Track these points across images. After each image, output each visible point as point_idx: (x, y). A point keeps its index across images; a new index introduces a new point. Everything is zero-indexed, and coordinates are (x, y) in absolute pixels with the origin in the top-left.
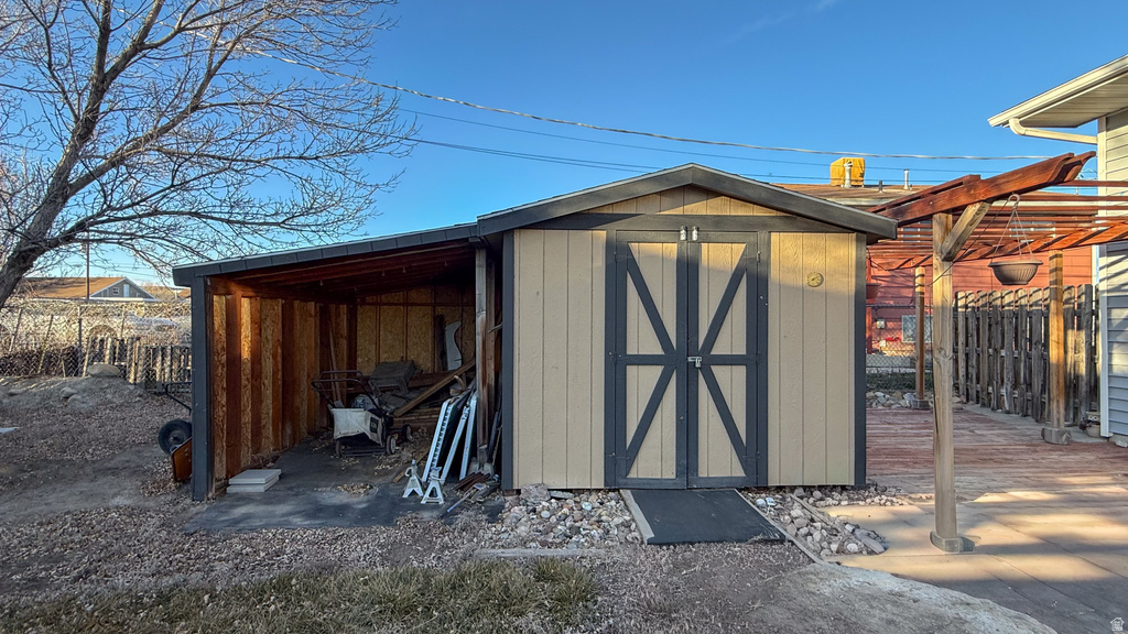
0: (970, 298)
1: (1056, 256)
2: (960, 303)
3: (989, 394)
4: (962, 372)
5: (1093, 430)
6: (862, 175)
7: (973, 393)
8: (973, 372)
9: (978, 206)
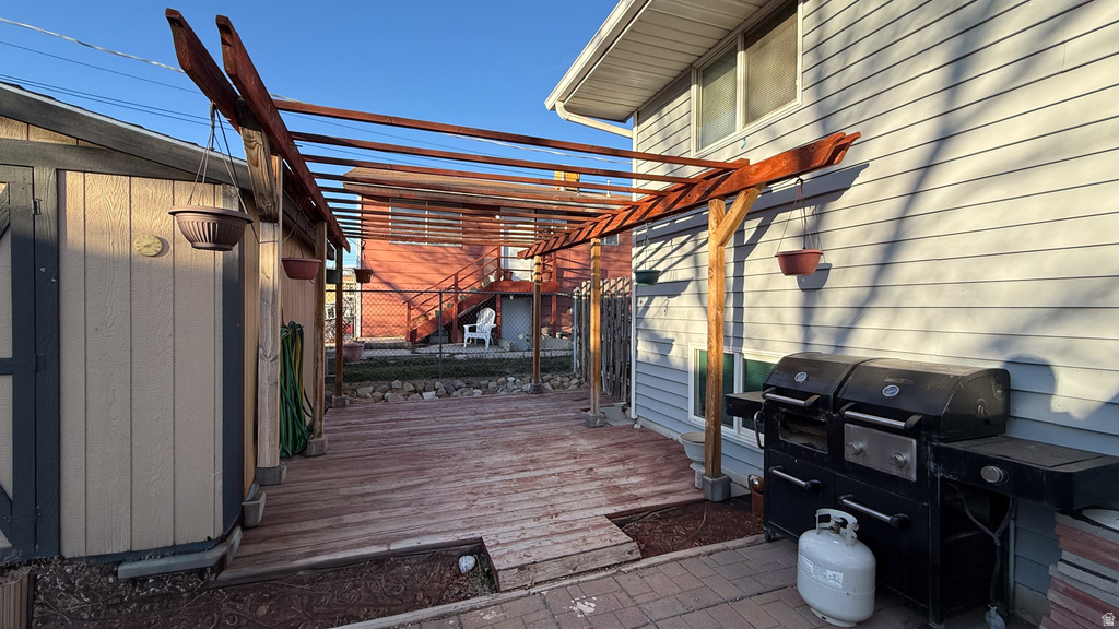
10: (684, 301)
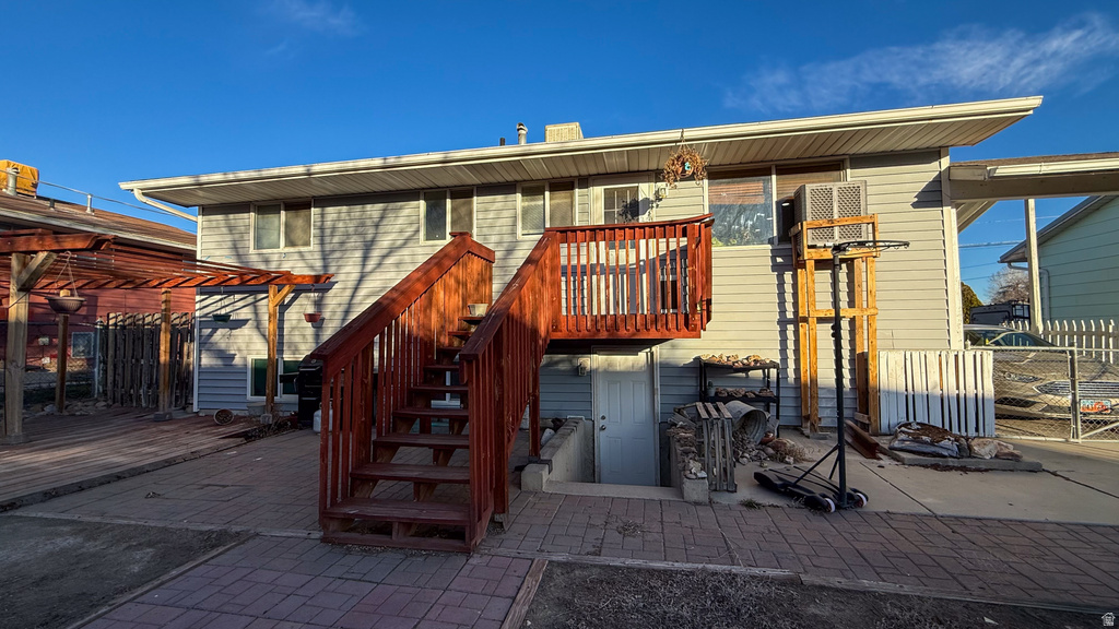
0: (120, 318)
1: (166, 292)
2: (111, 322)
3: (131, 395)
4: (110, 379)
5: (188, 410)
6: (35, 186)
7: (118, 396)
8: (118, 378)
9: (46, 253)
10: (246, 330)
